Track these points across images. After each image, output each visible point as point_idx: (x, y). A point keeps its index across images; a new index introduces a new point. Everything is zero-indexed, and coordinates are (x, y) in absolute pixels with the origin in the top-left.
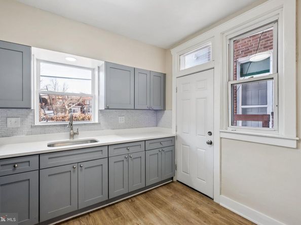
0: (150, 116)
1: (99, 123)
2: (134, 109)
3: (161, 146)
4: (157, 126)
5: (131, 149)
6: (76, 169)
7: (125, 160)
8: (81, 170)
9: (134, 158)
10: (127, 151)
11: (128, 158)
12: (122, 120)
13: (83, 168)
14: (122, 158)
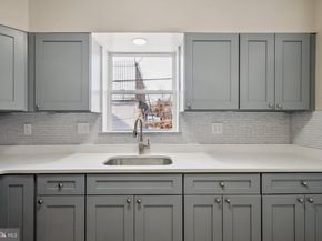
0: (275, 124)
1: (180, 133)
2: (239, 111)
3: (304, 190)
4: (291, 143)
5: (230, 188)
6: (132, 205)
7: (215, 205)
8: (139, 208)
9: (235, 206)
10: (220, 188)
11: (222, 202)
12: (217, 129)
13: (142, 205)
14: (210, 200)
